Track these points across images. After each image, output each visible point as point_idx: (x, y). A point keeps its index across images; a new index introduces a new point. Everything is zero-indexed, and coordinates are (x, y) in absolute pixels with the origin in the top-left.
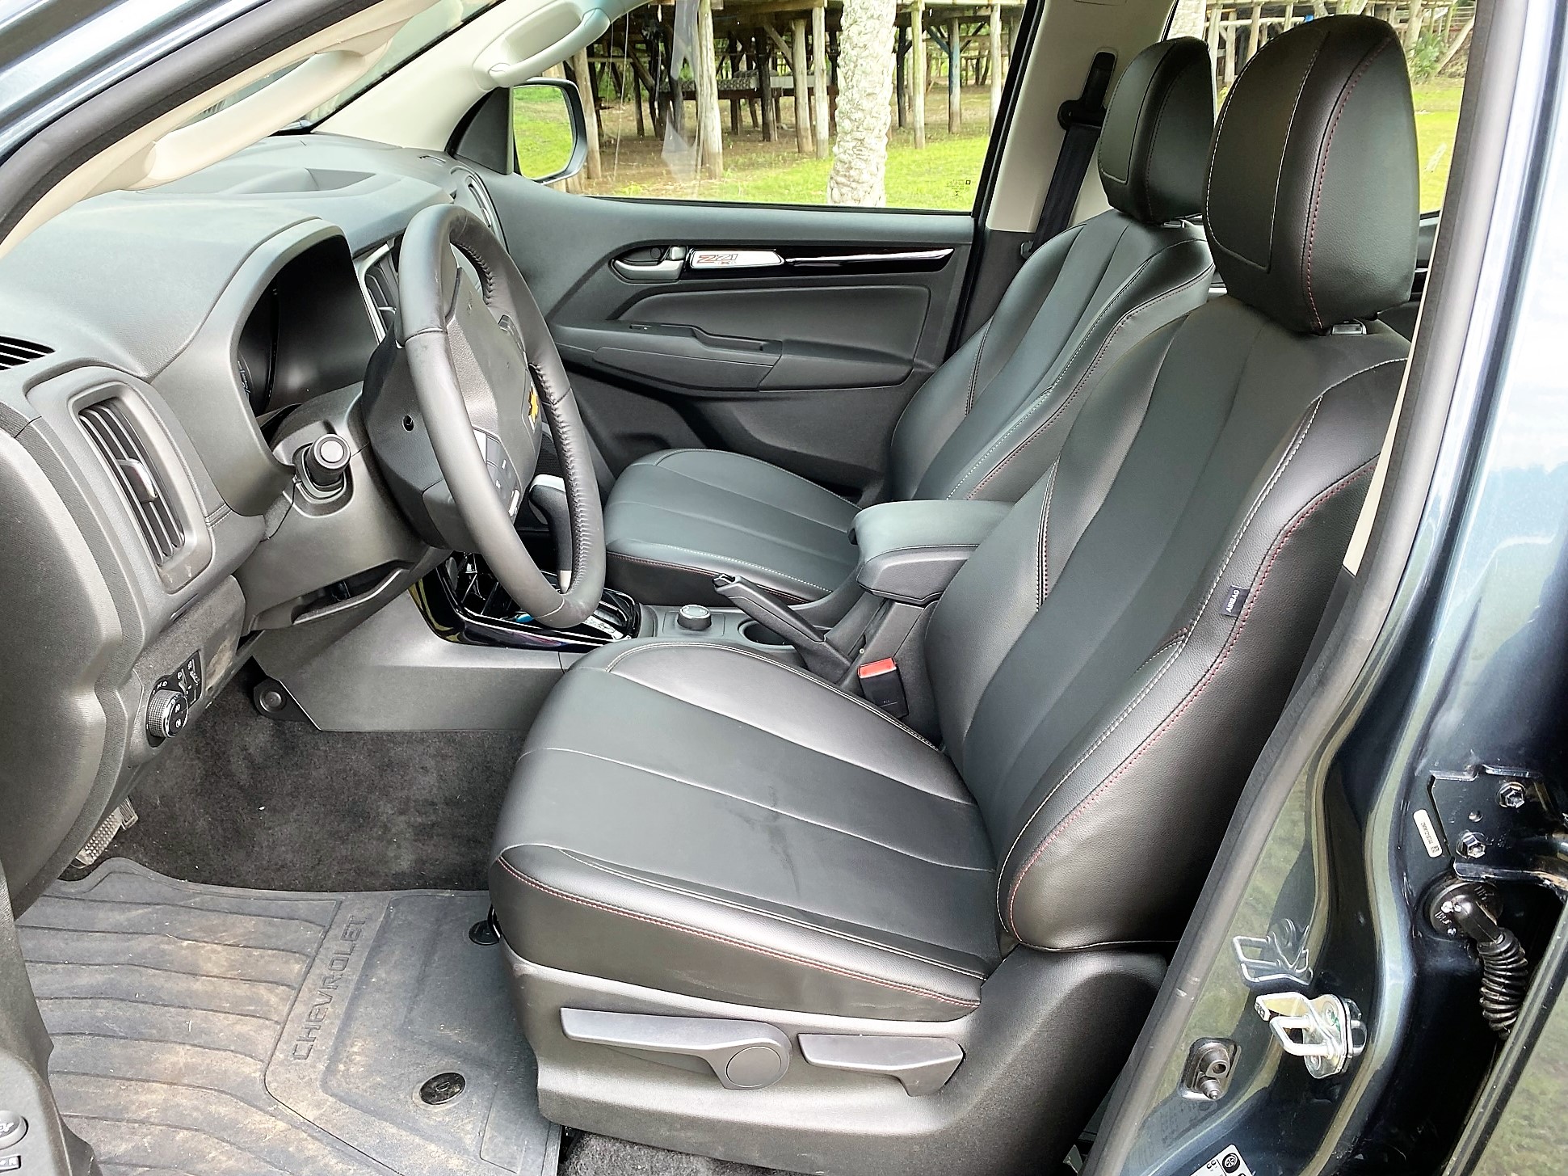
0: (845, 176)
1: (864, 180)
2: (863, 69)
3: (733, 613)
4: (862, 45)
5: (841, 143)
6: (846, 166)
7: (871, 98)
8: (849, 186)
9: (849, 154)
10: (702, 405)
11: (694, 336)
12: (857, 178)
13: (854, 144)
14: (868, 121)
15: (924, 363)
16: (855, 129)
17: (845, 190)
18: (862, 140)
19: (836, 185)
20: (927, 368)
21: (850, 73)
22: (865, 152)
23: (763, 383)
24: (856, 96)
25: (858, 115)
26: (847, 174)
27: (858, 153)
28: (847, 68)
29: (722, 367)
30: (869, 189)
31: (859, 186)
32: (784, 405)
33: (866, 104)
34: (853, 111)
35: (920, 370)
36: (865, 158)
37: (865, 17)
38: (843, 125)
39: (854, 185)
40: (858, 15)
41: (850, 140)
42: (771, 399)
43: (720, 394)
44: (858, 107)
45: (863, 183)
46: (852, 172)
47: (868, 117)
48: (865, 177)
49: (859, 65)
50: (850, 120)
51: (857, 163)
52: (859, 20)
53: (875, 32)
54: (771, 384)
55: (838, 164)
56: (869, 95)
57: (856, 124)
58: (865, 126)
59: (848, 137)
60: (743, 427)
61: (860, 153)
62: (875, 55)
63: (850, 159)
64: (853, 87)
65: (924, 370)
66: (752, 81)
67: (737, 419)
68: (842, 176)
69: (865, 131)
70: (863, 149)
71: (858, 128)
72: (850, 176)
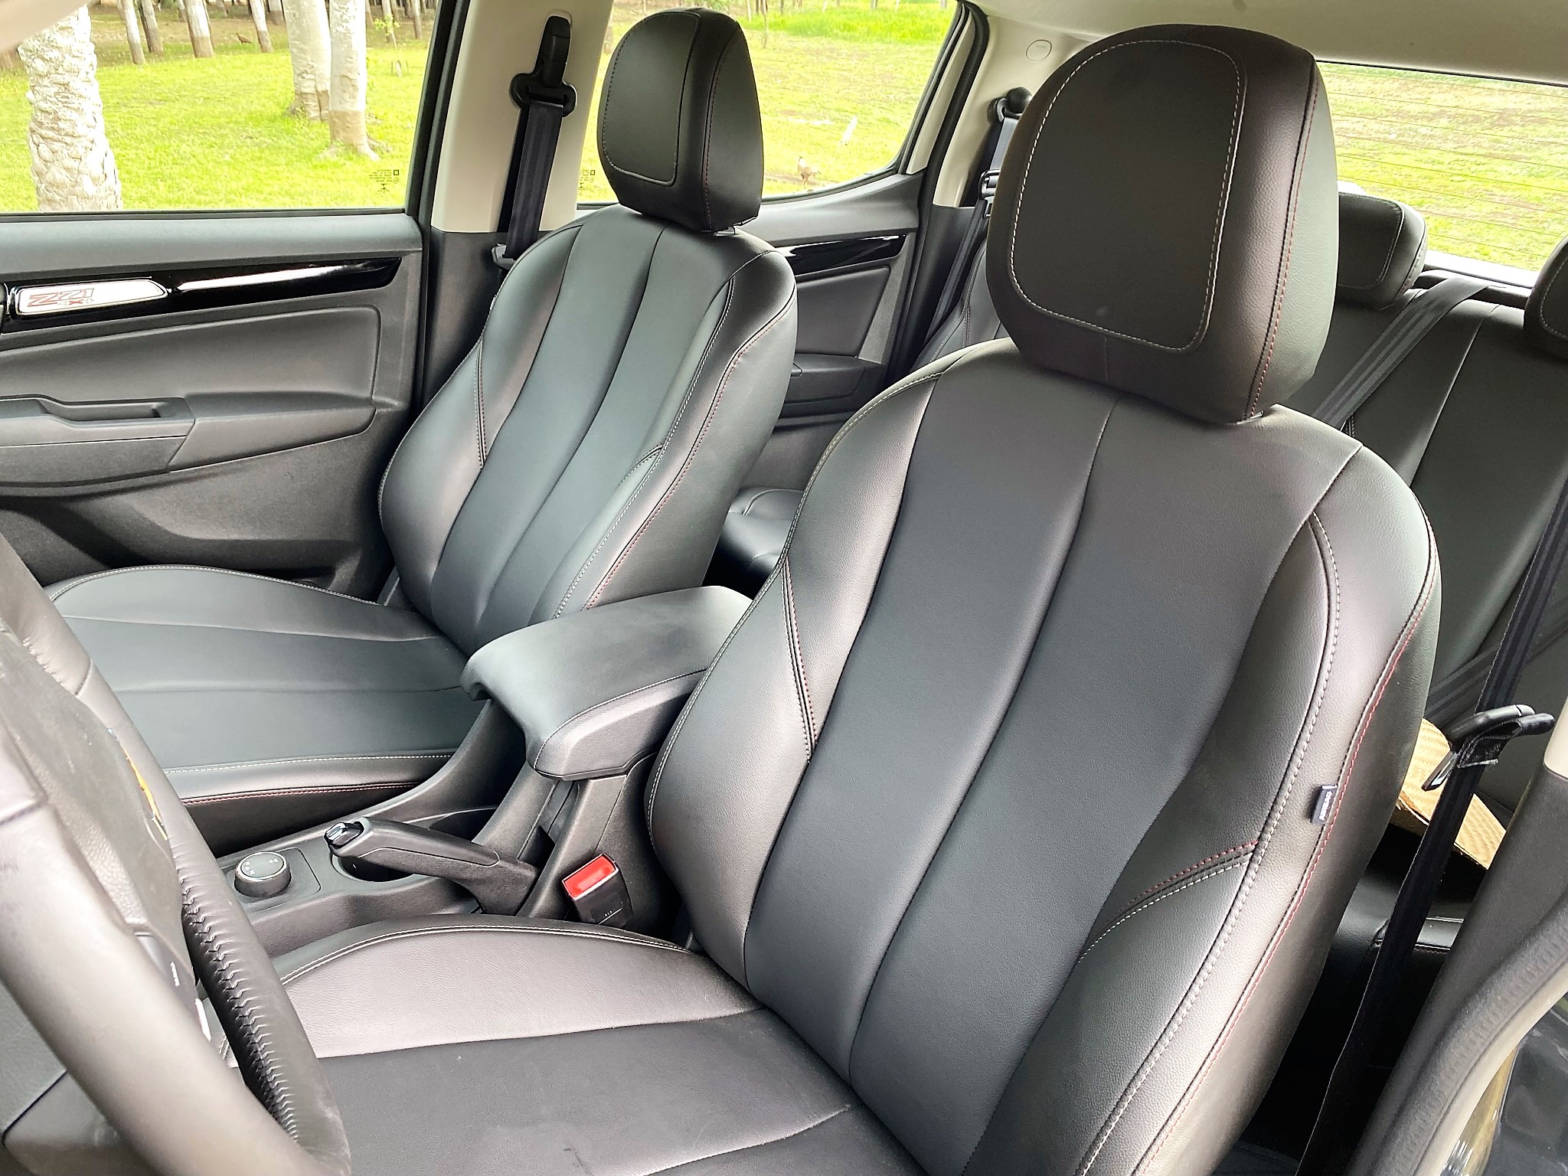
0: (53, 128)
1: (80, 134)
3: (309, 841)
6: (51, 116)
8: (59, 141)
9: (51, 102)
10: (81, 506)
11: (46, 411)
12: (70, 131)
13: (56, 89)
14: (69, 61)
15: (387, 400)
17: (57, 146)
18: (66, 85)
19: (41, 140)
20: (391, 406)
22: (74, 100)
23: (173, 462)
25: (54, 54)
26: (55, 126)
27: (63, 100)
29: (107, 450)
30: (90, 145)
31: (75, 141)
32: (208, 483)
34: (45, 49)
35: (384, 410)
36: (75, 107)
38: (34, 65)
39: (68, 140)
41: (49, 85)
42: (189, 480)
43: (107, 486)
45: (80, 137)
46: (61, 125)
47: (67, 56)
48: (81, 130)
50: (43, 59)
51: (65, 113)
54: (190, 459)
55: (39, 114)
58: (65, 67)
59: (45, 81)
60: (152, 524)
61: (67, 100)
63: (54, 107)
65: (390, 410)
67: (141, 516)
68: (48, 128)
69: (67, 74)
70: (70, 96)
72: (59, 130)
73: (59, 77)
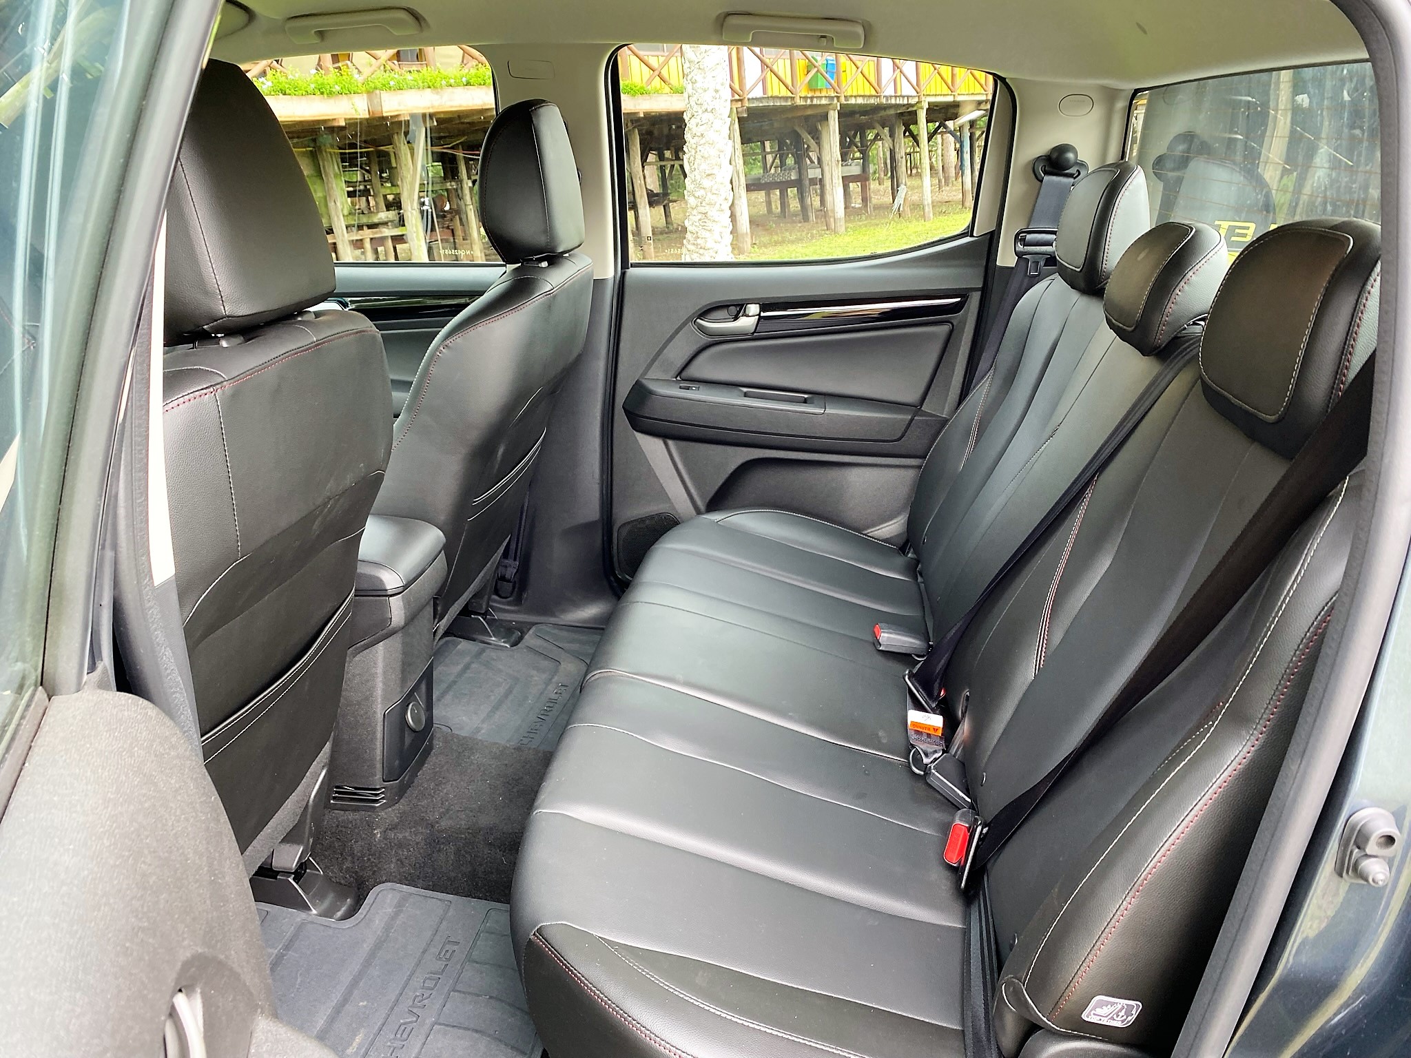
0: (694, 244)
2: (701, 154)
4: (699, 134)
5: (690, 217)
7: (710, 178)
12: (703, 246)
13: (700, 216)
16: (699, 204)
21: (692, 158)
22: (709, 223)
24: (698, 177)
25: (700, 193)
26: (695, 242)
27: (703, 224)
28: (690, 154)
31: (705, 252)
33: (706, 183)
34: (697, 189)
36: (709, 228)
37: (700, 112)
39: (702, 251)
40: (695, 110)
44: (700, 187)
46: (699, 241)
47: (709, 194)
49: (698, 151)
50: (695, 197)
51: (703, 233)
52: (696, 114)
53: (710, 123)
56: (709, 175)
57: (700, 200)
58: (706, 201)
59: (695, 212)
61: (704, 224)
62: (711, 142)
64: (695, 169)
66: (792, 174)
70: (706, 221)
71: (701, 203)
72: (697, 245)
73: (703, 208)
